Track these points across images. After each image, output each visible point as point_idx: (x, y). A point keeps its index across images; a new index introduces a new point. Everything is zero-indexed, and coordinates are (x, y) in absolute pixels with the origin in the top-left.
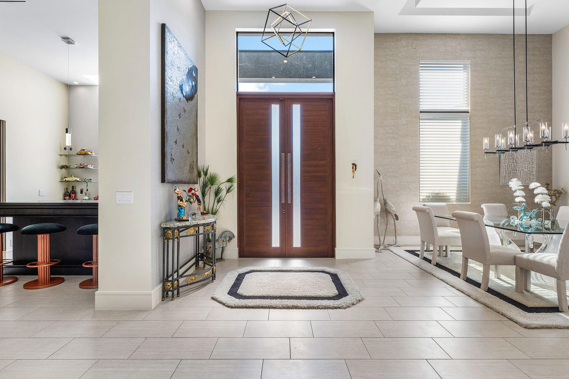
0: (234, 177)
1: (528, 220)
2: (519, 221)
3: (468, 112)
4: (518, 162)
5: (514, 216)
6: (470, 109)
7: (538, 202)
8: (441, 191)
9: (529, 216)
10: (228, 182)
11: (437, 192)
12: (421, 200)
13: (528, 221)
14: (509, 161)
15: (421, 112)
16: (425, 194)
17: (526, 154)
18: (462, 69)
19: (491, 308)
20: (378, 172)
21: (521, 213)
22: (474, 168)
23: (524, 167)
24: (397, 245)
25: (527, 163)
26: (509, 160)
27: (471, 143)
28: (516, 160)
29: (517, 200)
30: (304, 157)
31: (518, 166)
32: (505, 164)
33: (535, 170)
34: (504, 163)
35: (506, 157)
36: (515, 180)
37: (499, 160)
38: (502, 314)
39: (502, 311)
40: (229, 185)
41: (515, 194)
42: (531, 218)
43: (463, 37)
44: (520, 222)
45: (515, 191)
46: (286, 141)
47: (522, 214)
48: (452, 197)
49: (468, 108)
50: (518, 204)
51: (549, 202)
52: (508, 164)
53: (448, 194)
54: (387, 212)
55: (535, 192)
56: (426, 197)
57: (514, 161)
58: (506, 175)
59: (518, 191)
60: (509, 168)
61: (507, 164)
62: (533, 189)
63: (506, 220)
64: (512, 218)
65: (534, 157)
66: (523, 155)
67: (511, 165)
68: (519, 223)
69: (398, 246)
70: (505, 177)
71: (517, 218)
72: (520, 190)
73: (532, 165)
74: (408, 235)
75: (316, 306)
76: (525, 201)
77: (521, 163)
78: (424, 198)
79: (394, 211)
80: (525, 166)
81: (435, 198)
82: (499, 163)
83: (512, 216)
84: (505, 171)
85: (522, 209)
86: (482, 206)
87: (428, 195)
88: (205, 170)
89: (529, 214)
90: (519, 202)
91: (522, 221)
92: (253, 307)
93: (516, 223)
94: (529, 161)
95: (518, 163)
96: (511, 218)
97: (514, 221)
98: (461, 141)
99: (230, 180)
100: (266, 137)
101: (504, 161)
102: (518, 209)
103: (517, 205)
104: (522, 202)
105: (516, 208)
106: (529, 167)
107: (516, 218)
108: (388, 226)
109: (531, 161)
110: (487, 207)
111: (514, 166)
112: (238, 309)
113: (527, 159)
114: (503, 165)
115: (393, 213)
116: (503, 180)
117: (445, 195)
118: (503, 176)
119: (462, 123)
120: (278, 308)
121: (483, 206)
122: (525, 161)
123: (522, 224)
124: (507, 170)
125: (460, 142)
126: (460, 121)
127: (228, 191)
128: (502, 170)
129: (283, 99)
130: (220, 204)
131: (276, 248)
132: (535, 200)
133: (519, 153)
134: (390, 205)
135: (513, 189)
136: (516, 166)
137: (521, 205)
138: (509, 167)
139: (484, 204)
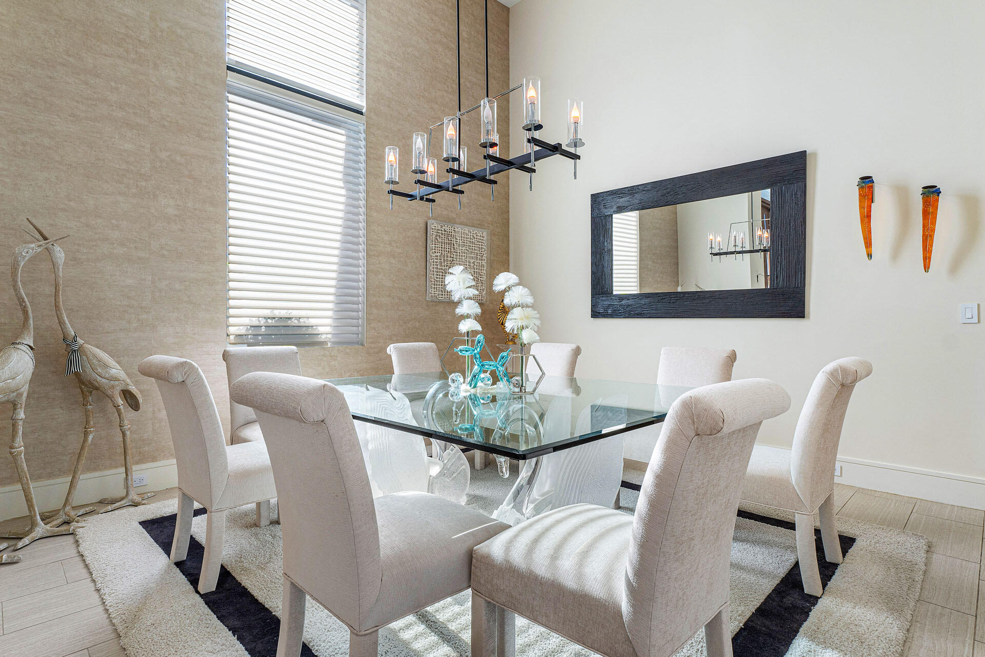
1: (489, 382)
2: (468, 387)
3: (361, 113)
4: (458, 252)
5: (457, 374)
6: (364, 104)
7: (513, 330)
8: (294, 313)
9: (489, 372)
11: (283, 313)
12: (232, 337)
13: (488, 384)
14: (443, 247)
15: (231, 69)
16: (246, 321)
17: (471, 237)
20: (36, 228)
21: (473, 364)
22: (374, 255)
23: (468, 264)
25: (473, 256)
26: (443, 245)
27: (367, 192)
28: (455, 246)
29: (464, 326)
31: (458, 260)
32: (436, 254)
33: (484, 272)
34: (433, 251)
35: (438, 238)
36: (458, 270)
37: (425, 244)
41: (460, 311)
42: (495, 379)
44: (473, 391)
45: (459, 302)
47: (476, 367)
48: (321, 330)
49: (360, 102)
50: (466, 338)
51: (536, 329)
52: (442, 253)
53: (312, 322)
54: (84, 384)
55: (507, 301)
56: (247, 329)
57: (452, 248)
58: (437, 278)
59: (466, 303)
60: (443, 264)
61: (439, 254)
62: (502, 293)
63: (436, 385)
64: (453, 381)
65: (483, 244)
66: (467, 238)
67: (447, 256)
68: (468, 394)
70: (436, 283)
71: (464, 378)
72: (470, 298)
73: (480, 262)
76: (481, 330)
77: (463, 254)
78: (242, 331)
79: (117, 379)
80: (470, 262)
81: (276, 331)
82: (424, 249)
83: (453, 375)
84: (435, 270)
85: (476, 351)
86: (388, 349)
87: (255, 322)
89: (490, 365)
90: (468, 332)
91: (475, 387)
93: (463, 394)
94: (475, 252)
95: (458, 254)
96: (450, 379)
97: (458, 388)
101: (433, 246)
102: (467, 354)
103: (463, 343)
104: (475, 333)
105: (461, 351)
106: (476, 264)
107: (461, 380)
108: (90, 437)
109: (479, 252)
110: (401, 352)
111: (451, 259)
113: (473, 248)
114: (433, 255)
115: (113, 387)
116: (433, 290)
117: (302, 324)
118: (433, 280)
119: (348, 137)
121: (391, 349)
122: (470, 250)
123: (475, 395)
124: (439, 267)
126: (343, 132)
128: (430, 267)
132: (506, 325)
133: (460, 233)
134: (95, 356)
135: (456, 298)
136: (454, 259)
137: (473, 341)
138: (442, 260)
139: (392, 346)
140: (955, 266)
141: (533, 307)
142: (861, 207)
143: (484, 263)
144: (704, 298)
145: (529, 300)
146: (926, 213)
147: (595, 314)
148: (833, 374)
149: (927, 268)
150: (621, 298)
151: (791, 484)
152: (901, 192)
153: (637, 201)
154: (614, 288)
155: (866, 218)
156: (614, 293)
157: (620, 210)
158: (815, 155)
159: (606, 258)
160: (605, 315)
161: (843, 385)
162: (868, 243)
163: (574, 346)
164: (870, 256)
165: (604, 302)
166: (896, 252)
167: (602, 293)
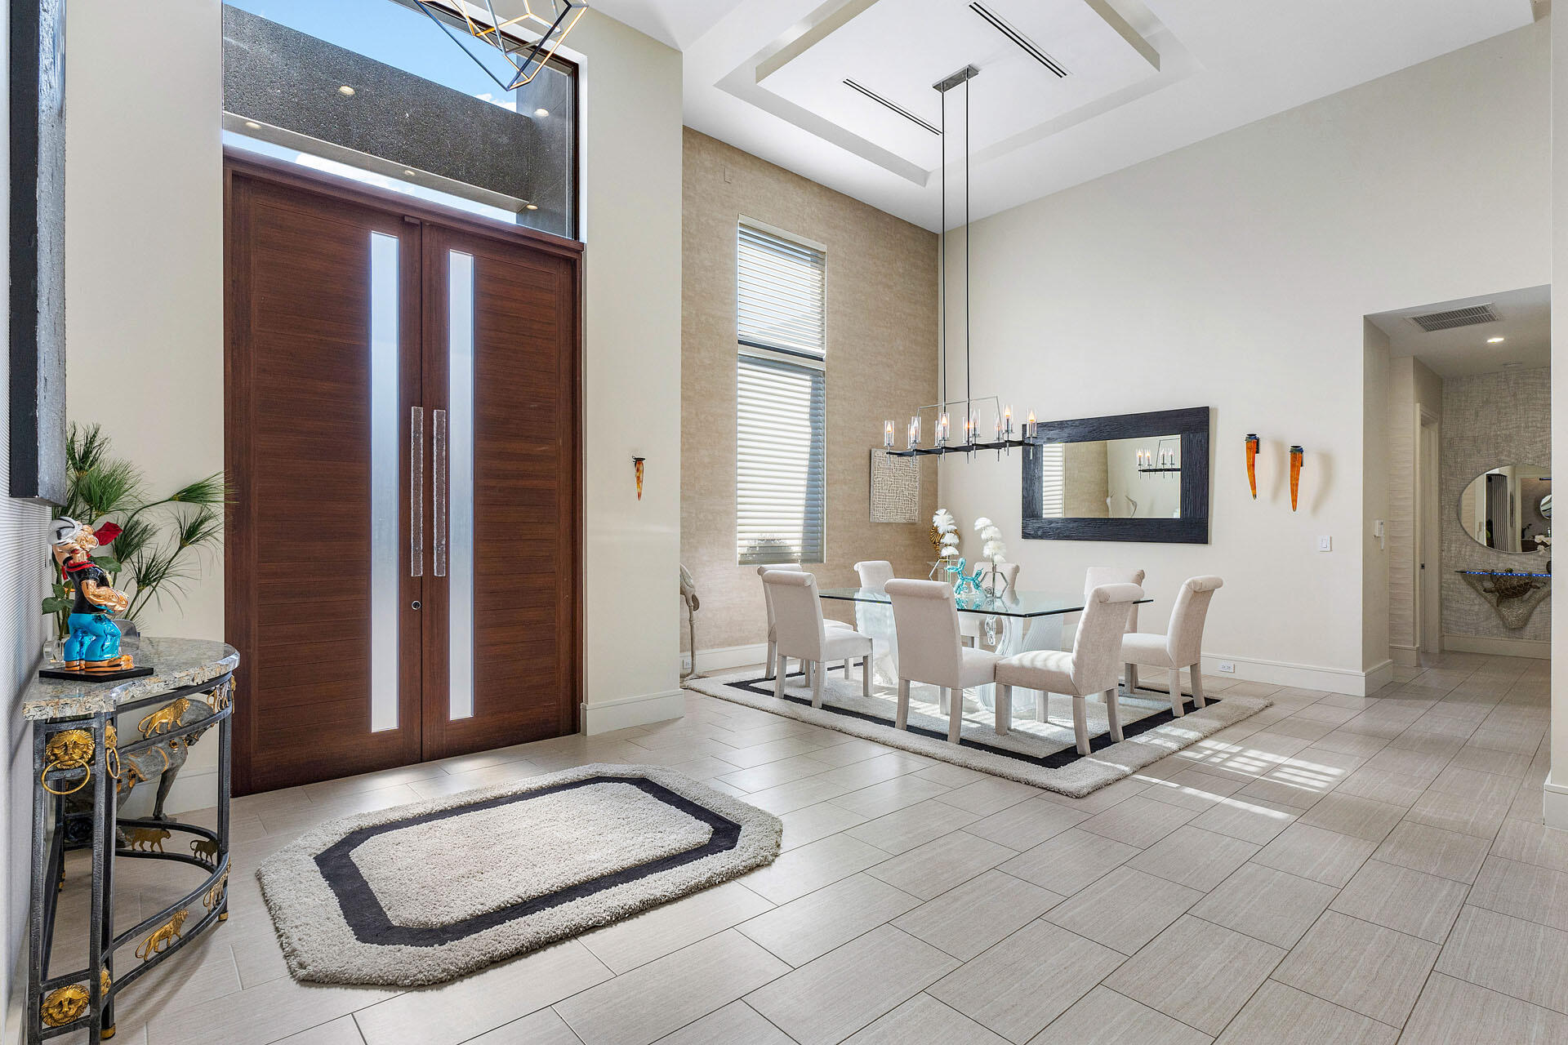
0: (213, 482)
3: (821, 360)
4: (896, 475)
6: (824, 352)
8: (776, 536)
10: (181, 500)
11: (768, 536)
12: (739, 556)
14: (884, 472)
15: (740, 342)
16: (745, 543)
17: (907, 460)
18: (809, 259)
19: (1000, 776)
21: (957, 578)
23: (903, 486)
24: (697, 675)
25: (908, 478)
26: (884, 470)
27: (827, 429)
28: (894, 471)
29: (945, 552)
30: (486, 427)
31: (896, 483)
33: (917, 493)
34: (876, 476)
35: (880, 464)
37: (869, 470)
38: (1027, 783)
39: (1025, 777)
40: (191, 511)
43: (816, 189)
46: (425, 366)
47: (959, 580)
48: (793, 549)
49: (821, 352)
52: (883, 478)
53: (788, 542)
55: (984, 536)
56: (748, 550)
57: (891, 472)
58: (879, 501)
59: (948, 536)
60: (884, 488)
61: (880, 479)
65: (916, 466)
66: (903, 462)
67: (888, 480)
69: (700, 677)
70: (878, 505)
72: (952, 533)
73: (914, 484)
74: (712, 647)
75: (703, 879)
77: (900, 478)
78: (745, 551)
79: (692, 587)
80: (905, 485)
81: (765, 551)
82: (868, 475)
84: (878, 494)
86: (856, 566)
87: (753, 544)
88: (79, 448)
89: (969, 579)
90: (948, 556)
92: (518, 954)
94: (910, 474)
95: (896, 477)
98: (811, 422)
99: (193, 494)
100: (352, 342)
101: (876, 471)
102: (954, 571)
104: (955, 556)
105: (949, 569)
106: (910, 486)
109: (913, 475)
111: (891, 482)
112: (466, 981)
113: (908, 471)
114: (876, 480)
115: (690, 592)
116: (876, 512)
117: (781, 545)
118: (876, 503)
120: (604, 926)
121: (859, 567)
122: (906, 474)
124: (880, 491)
125: (808, 423)
126: (808, 377)
127: (190, 535)
128: (874, 492)
129: (418, 222)
130: (147, 590)
131: (385, 736)
132: (984, 552)
134: (685, 571)
138: (883, 484)
139: (860, 563)
140: (1316, 507)
141: (1001, 540)
142: (1248, 458)
143: (917, 484)
144: (1126, 524)
145: (998, 536)
146: (1293, 466)
147: (1026, 536)
148: (1189, 585)
149: (1294, 508)
150: (1051, 521)
151: (1165, 651)
152: (1278, 445)
153: (1066, 435)
154: (1044, 511)
155: (1251, 466)
156: (1044, 516)
157: (1050, 440)
158: (1216, 409)
159: (1037, 484)
160: (1035, 537)
161: (1195, 591)
162: (1254, 486)
163: (1014, 565)
164: (1255, 496)
165: (1034, 524)
166: (1275, 495)
167: (1033, 516)
